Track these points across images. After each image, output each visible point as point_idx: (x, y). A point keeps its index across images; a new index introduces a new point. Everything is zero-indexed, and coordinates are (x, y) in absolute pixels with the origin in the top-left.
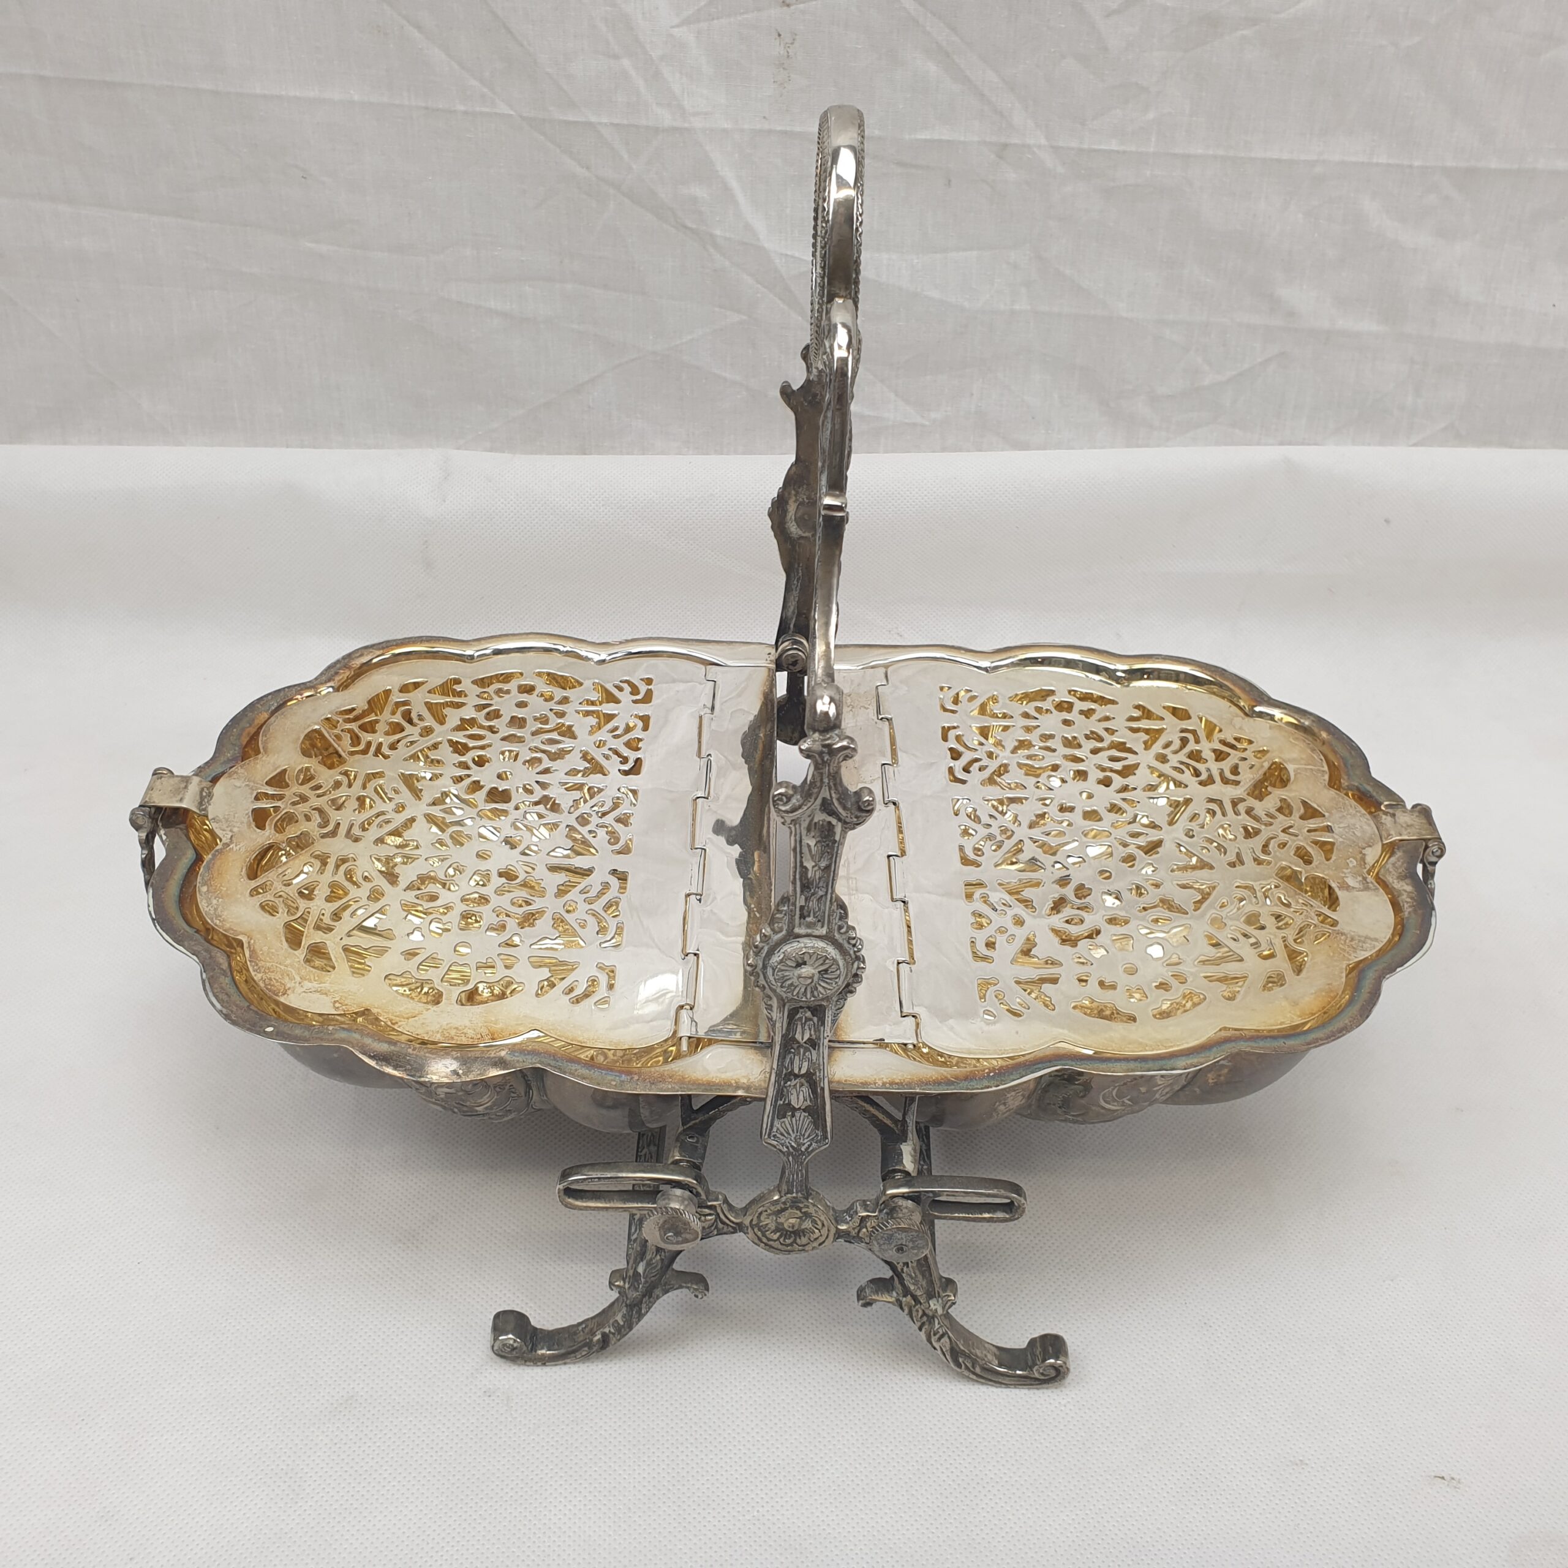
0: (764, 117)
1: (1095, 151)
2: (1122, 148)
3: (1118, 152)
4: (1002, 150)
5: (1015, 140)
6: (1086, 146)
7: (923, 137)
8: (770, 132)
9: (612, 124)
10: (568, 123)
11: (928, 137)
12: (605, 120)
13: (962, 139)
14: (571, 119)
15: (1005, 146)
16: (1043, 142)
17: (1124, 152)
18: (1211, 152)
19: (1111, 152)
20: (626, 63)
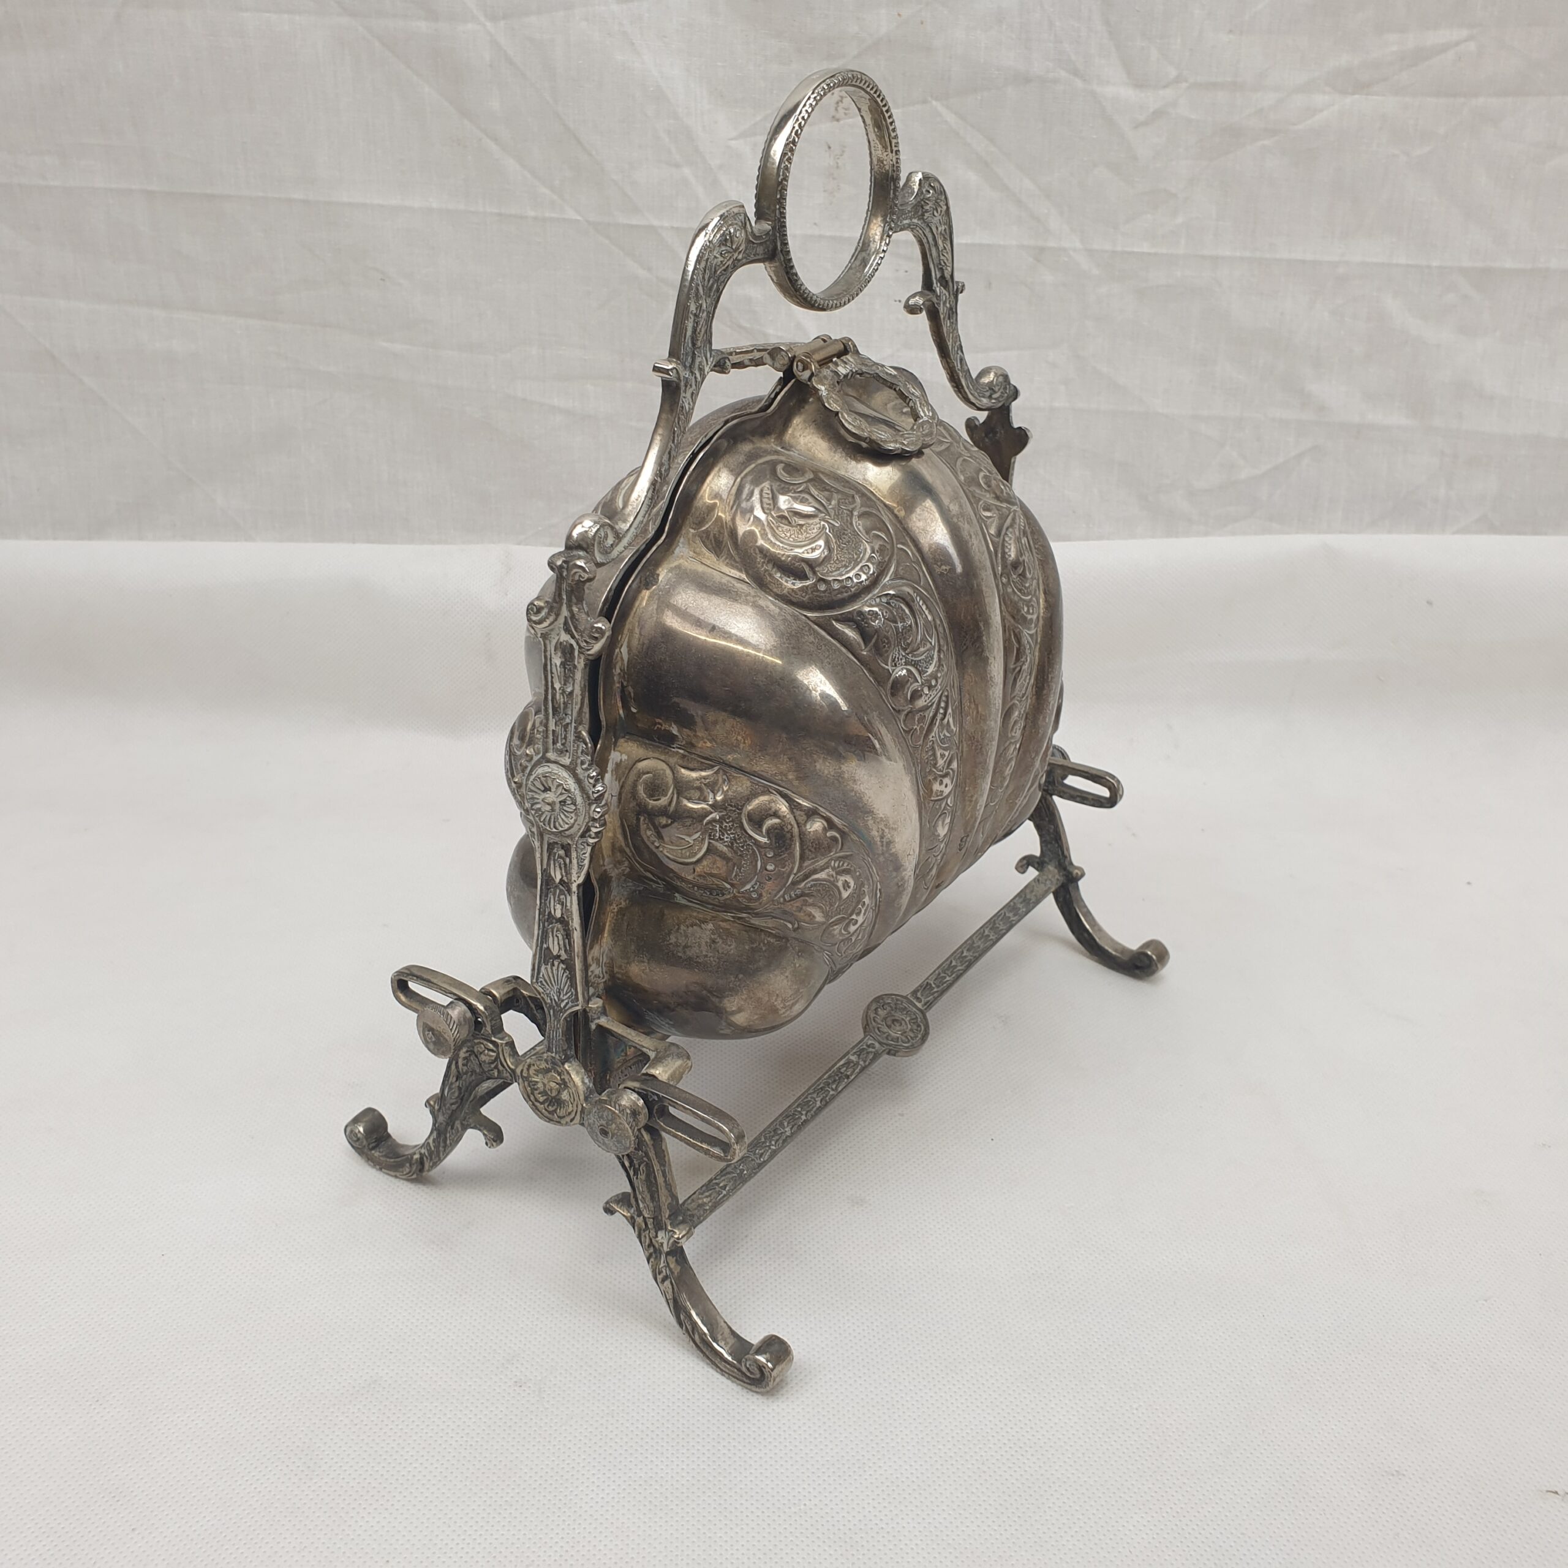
0: (815, 224)
1: (1129, 253)
2: (1153, 251)
3: (1149, 254)
4: (1039, 253)
5: (1052, 244)
6: (1119, 248)
7: (964, 241)
8: (821, 237)
9: (672, 228)
10: (632, 226)
11: (969, 241)
12: (666, 224)
13: (1002, 243)
14: (634, 222)
15: (1042, 250)
16: (1078, 245)
17: (1156, 254)
18: (1238, 254)
19: (1143, 253)
20: (687, 171)
